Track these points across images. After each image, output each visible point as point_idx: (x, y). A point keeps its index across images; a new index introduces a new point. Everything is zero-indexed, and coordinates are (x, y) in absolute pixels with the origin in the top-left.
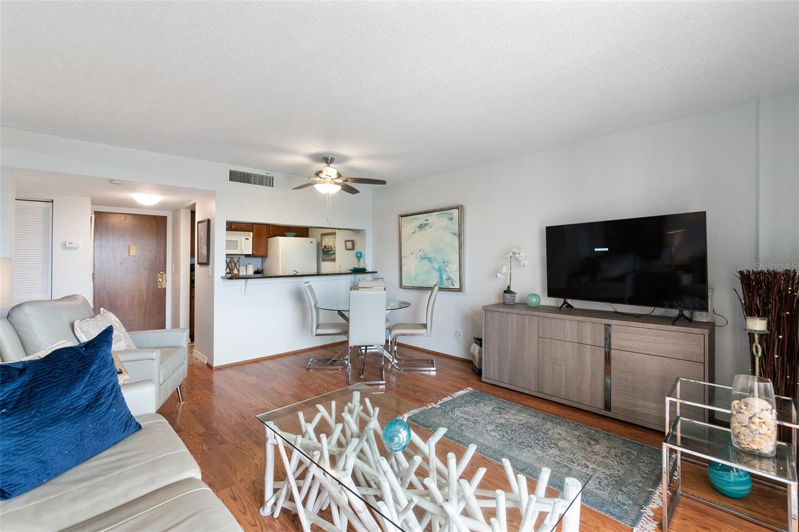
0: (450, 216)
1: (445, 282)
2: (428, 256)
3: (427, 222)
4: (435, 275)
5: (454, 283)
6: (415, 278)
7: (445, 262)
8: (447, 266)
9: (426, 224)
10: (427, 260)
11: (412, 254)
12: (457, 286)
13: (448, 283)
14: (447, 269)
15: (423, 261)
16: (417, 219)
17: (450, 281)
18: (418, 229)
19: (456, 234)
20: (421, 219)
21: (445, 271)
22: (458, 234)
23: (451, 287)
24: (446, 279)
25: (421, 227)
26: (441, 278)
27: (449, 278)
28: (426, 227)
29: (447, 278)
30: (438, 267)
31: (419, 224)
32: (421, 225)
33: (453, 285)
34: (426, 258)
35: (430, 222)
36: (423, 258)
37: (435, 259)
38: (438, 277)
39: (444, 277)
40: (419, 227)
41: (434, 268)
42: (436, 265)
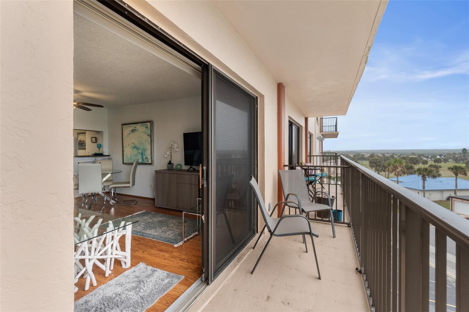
0: (146, 126)
1: (144, 160)
2: (136, 147)
3: (135, 129)
4: (140, 156)
5: (149, 160)
6: (130, 158)
7: (144, 150)
8: (145, 152)
10: (136, 148)
11: (129, 145)
12: (150, 162)
13: (146, 160)
14: (145, 153)
15: (134, 149)
16: (131, 127)
17: (147, 160)
18: (131, 132)
19: (149, 135)
20: (132, 127)
21: (145, 154)
22: (150, 135)
23: (147, 162)
24: (145, 159)
25: (133, 131)
26: (143, 158)
27: (146, 158)
28: (135, 131)
29: (145, 158)
30: (141, 152)
31: (131, 130)
32: (133, 130)
33: (148, 161)
34: (135, 148)
35: (137, 128)
36: (134, 148)
37: (140, 148)
38: (141, 157)
39: (144, 157)
40: (132, 131)
41: (140, 153)
42: (140, 151)
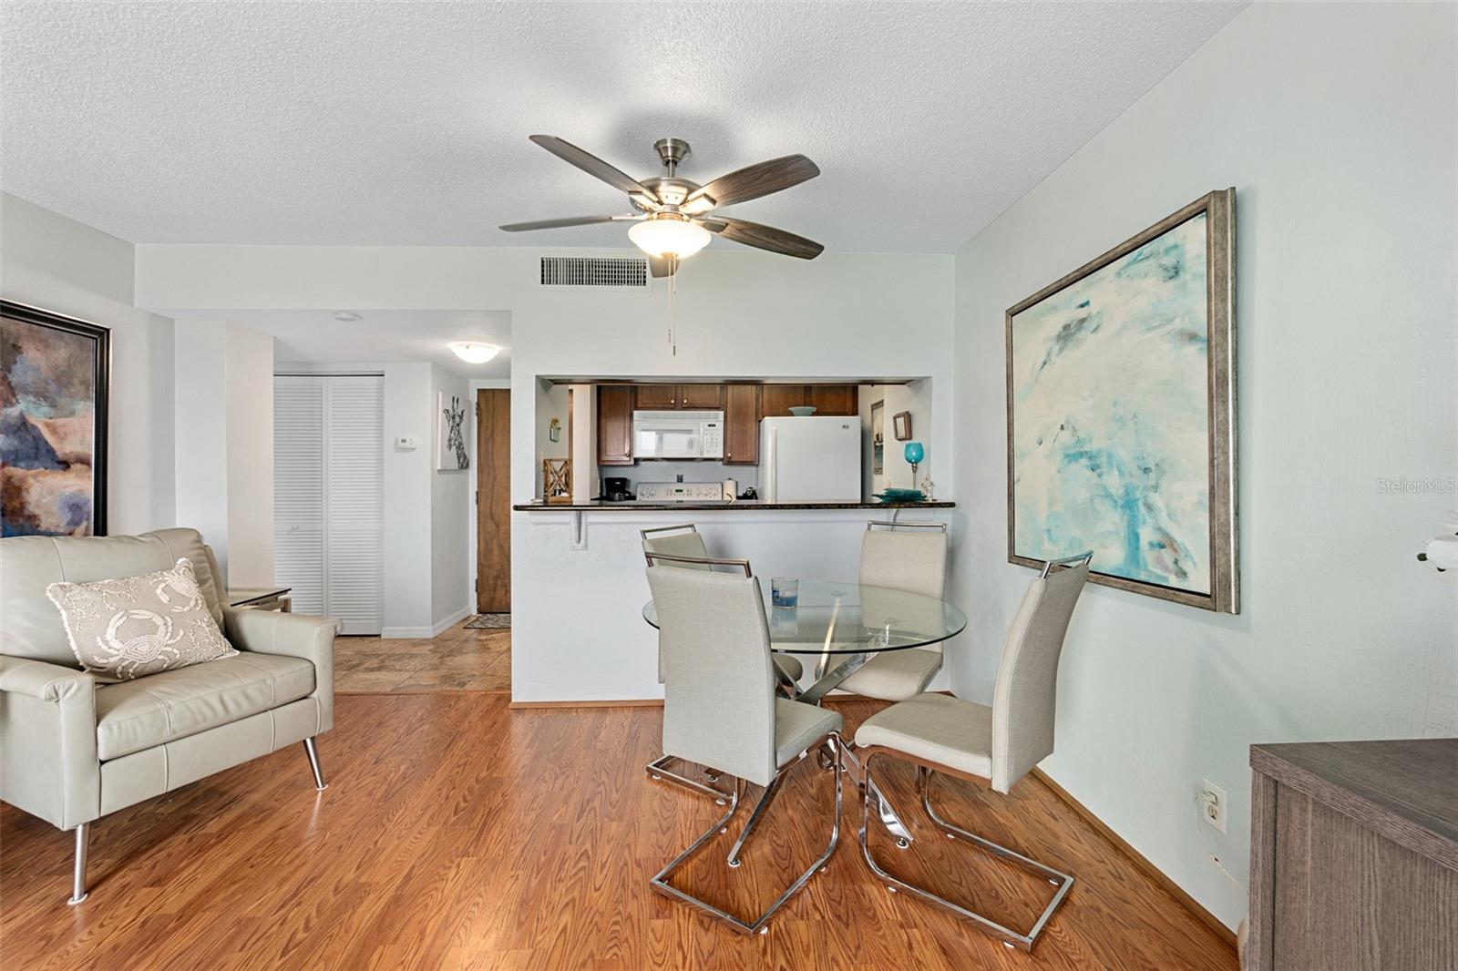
0: (1169, 261)
1: (1148, 555)
2: (1087, 448)
3: (1083, 313)
4: (1112, 520)
5: (1186, 566)
6: (1049, 531)
7: (1146, 470)
8: (1156, 488)
9: (1083, 321)
10: (1084, 461)
11: (1040, 443)
12: (1200, 580)
13: (1159, 561)
14: (1155, 499)
15: (1074, 464)
16: (1054, 308)
17: (1167, 555)
18: (1057, 348)
19: (1193, 337)
20: (1063, 308)
21: (1149, 507)
22: (1204, 334)
23: (1174, 581)
24: (1151, 544)
25: (1067, 334)
26: (1134, 538)
27: (1166, 542)
28: (1082, 334)
29: (1156, 538)
30: (1122, 491)
31: (1059, 327)
32: (1066, 327)
33: (1183, 574)
34: (1081, 455)
35: (1092, 308)
36: (1072, 457)
37: (1110, 456)
38: (1123, 532)
39: (1147, 535)
40: (1059, 338)
41: (1108, 495)
42: (1114, 482)
